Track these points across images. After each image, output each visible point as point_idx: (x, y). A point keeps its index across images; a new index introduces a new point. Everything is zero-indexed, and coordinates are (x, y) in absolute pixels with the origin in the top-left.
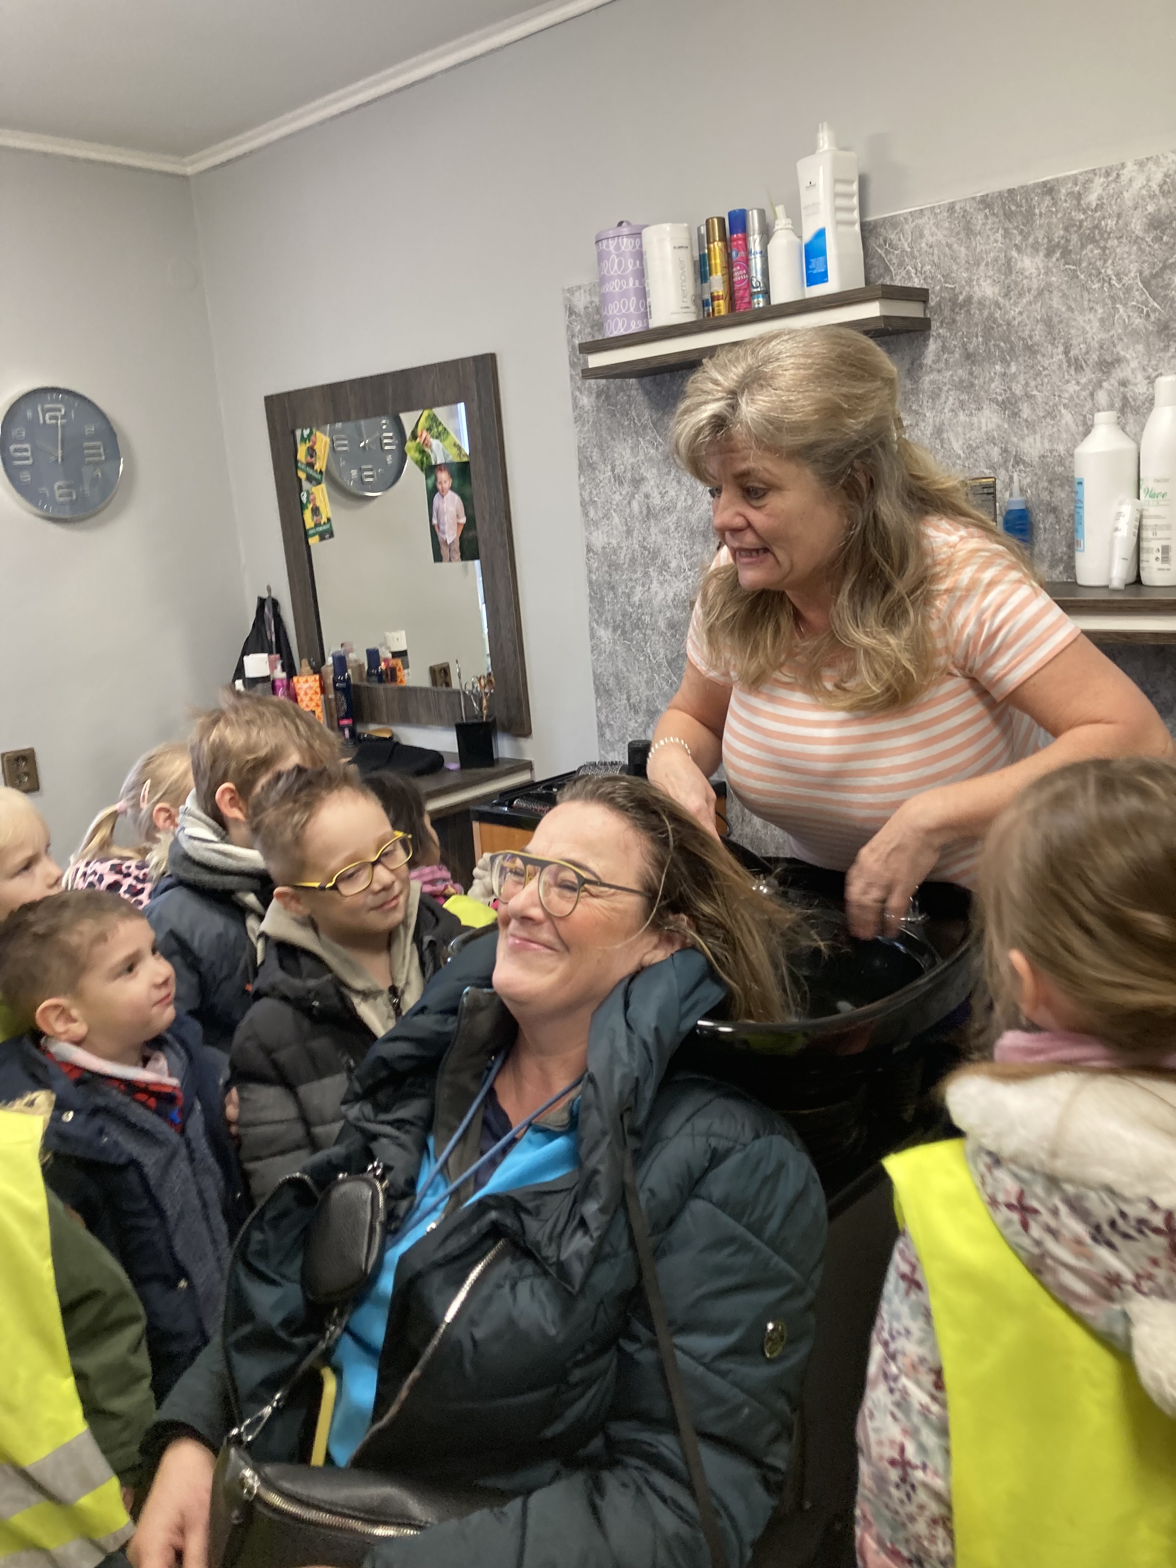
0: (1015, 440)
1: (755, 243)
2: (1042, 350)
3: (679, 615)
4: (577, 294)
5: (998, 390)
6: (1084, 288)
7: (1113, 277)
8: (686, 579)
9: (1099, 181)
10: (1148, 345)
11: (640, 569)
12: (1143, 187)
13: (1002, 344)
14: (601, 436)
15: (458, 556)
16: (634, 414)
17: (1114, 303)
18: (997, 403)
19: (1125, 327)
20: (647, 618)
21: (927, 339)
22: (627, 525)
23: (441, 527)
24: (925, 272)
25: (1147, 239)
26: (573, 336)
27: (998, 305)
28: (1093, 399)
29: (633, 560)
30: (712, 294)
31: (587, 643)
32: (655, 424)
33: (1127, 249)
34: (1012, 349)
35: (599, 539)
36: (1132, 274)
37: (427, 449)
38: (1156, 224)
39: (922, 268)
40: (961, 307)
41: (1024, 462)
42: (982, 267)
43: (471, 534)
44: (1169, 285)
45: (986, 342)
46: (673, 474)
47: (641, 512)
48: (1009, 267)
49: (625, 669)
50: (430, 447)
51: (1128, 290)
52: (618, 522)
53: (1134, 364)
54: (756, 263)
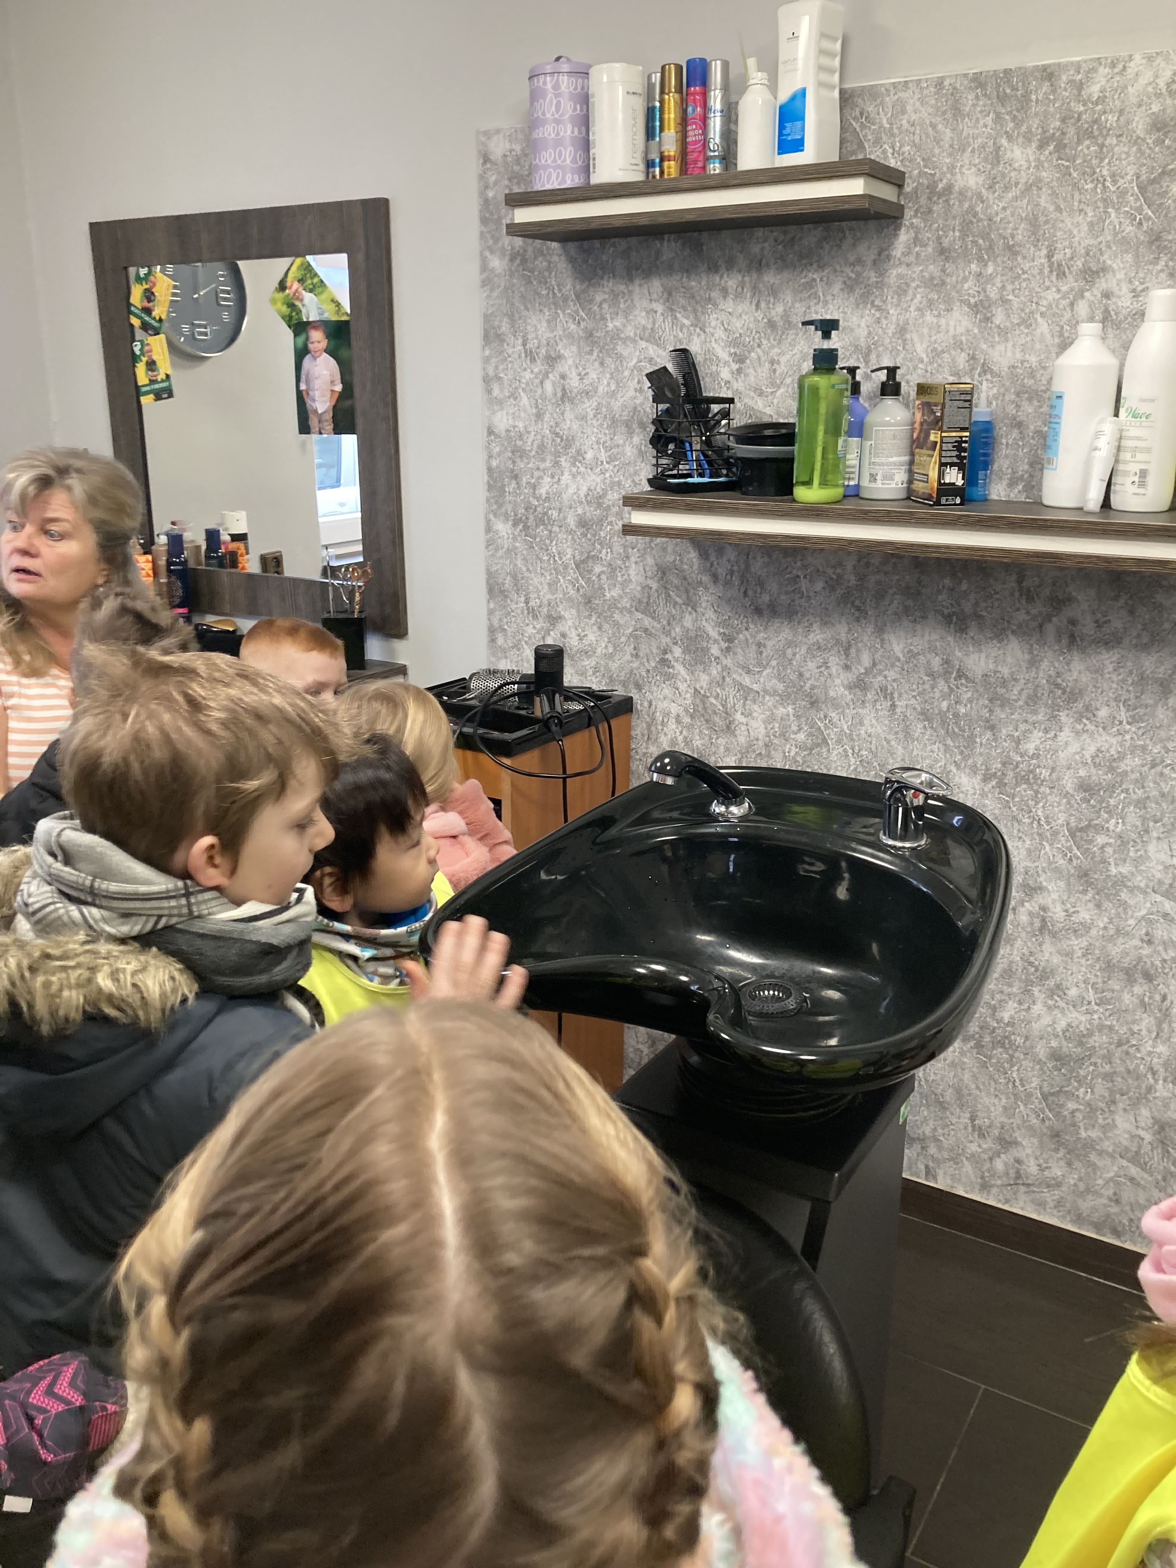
0: (984, 346)
1: (716, 100)
2: (1024, 251)
3: (592, 512)
4: (495, 138)
5: (971, 291)
6: (1075, 185)
7: (1108, 178)
8: (602, 473)
9: (1103, 71)
10: (1137, 256)
11: (549, 458)
12: (1150, 84)
13: (981, 241)
14: (513, 304)
15: (330, 427)
16: (553, 283)
17: (1106, 207)
18: (969, 305)
19: (1116, 234)
20: (554, 514)
21: (898, 228)
22: (537, 407)
23: (311, 393)
24: (904, 153)
25: (1150, 141)
26: (486, 187)
27: (980, 196)
28: (1072, 310)
29: (542, 447)
30: (662, 153)
31: (482, 537)
32: (578, 297)
33: (1126, 149)
34: (991, 247)
35: (502, 421)
36: (1129, 177)
37: (297, 303)
38: (1159, 126)
39: (900, 147)
40: (940, 196)
41: (992, 372)
42: (967, 154)
43: (348, 403)
44: (1166, 192)
45: (963, 237)
46: (595, 354)
47: (555, 394)
48: (996, 156)
49: (524, 569)
50: (302, 300)
51: (1122, 193)
52: (527, 403)
53: (1120, 275)
54: (716, 124)
